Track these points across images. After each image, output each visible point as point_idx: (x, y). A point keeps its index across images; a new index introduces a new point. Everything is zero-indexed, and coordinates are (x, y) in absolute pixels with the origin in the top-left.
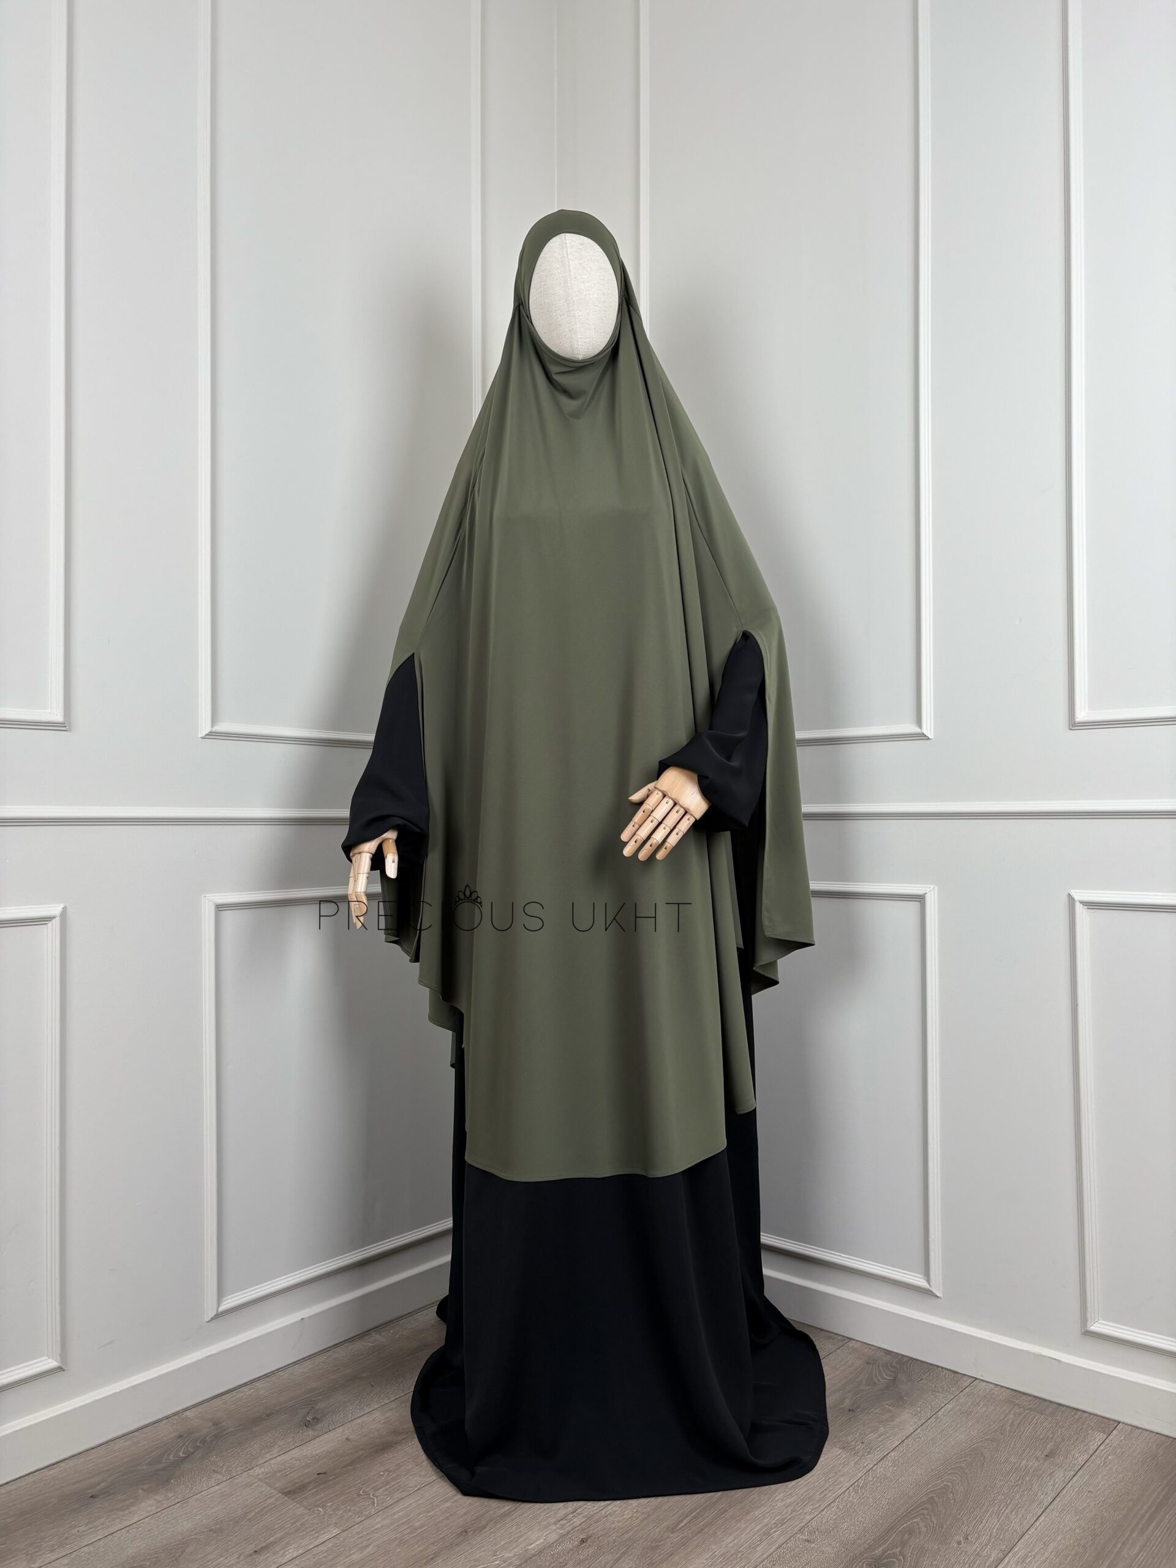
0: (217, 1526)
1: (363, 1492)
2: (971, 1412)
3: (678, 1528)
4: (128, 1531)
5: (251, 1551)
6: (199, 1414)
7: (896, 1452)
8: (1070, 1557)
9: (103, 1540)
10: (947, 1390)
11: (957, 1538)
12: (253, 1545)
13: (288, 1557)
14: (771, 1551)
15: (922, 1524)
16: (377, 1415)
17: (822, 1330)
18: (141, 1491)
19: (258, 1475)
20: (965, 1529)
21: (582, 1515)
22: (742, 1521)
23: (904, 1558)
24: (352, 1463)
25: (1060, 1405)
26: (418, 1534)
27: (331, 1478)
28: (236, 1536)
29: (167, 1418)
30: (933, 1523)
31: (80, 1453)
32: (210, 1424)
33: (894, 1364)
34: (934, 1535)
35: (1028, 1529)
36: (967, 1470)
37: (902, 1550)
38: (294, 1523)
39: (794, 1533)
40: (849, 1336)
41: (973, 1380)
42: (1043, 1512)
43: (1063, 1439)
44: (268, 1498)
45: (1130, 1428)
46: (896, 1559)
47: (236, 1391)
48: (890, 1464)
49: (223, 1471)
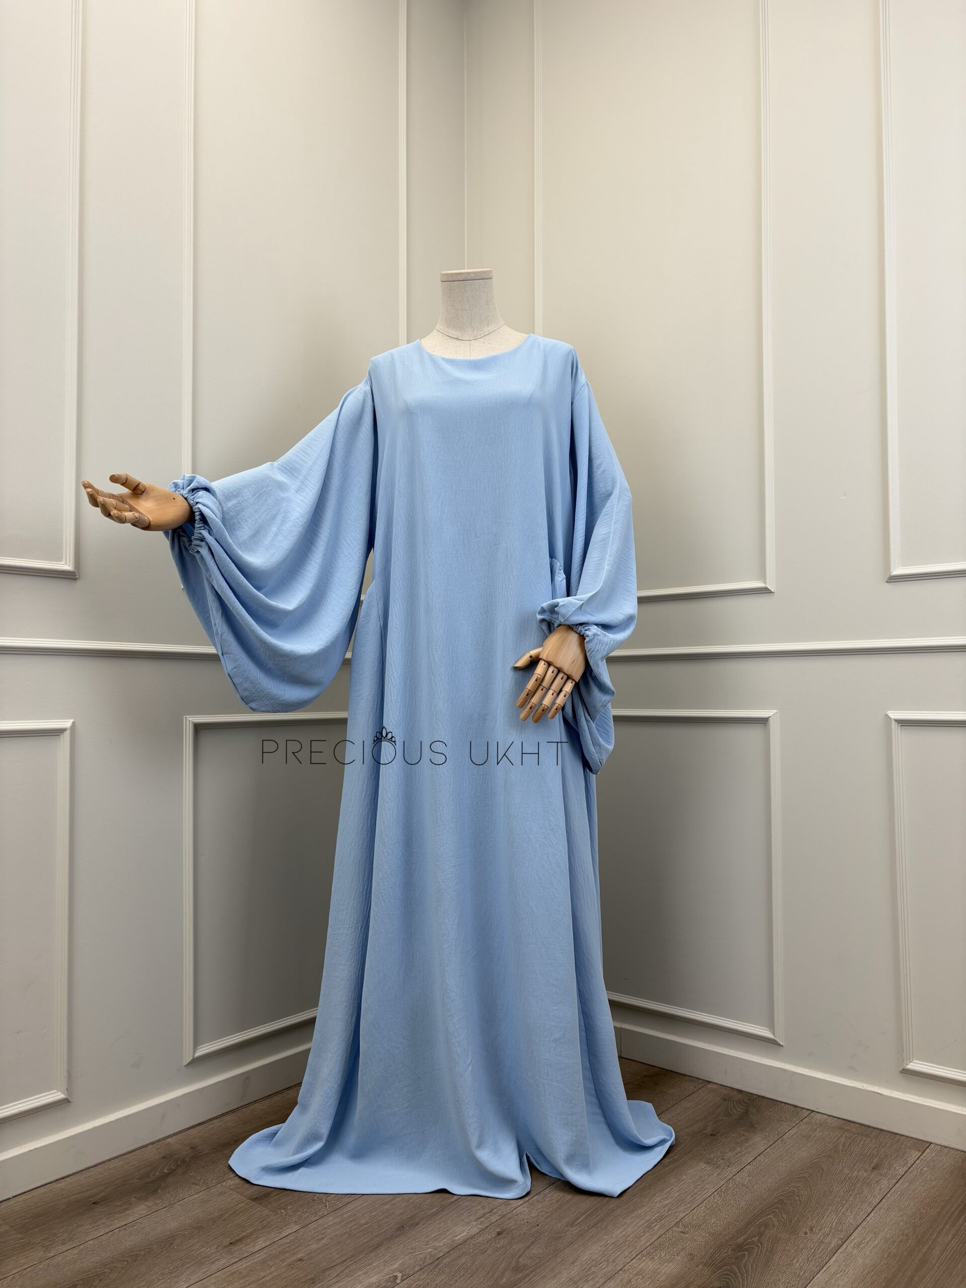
0: (198, 1225)
2: (810, 1136)
3: (576, 1223)
4: (126, 1229)
5: (228, 1243)
6: (179, 1140)
7: (751, 1166)
8: (897, 1242)
9: (104, 1235)
10: (790, 1120)
11: (804, 1230)
12: (229, 1239)
13: (257, 1248)
14: (653, 1240)
15: (774, 1219)
17: (685, 1075)
18: (134, 1199)
19: (230, 1186)
20: (810, 1223)
21: (497, 1214)
22: (629, 1218)
23: (762, 1245)
25: (881, 1130)
26: (364, 1229)
28: (214, 1232)
29: (152, 1143)
30: (784, 1219)
31: (82, 1171)
32: (188, 1148)
33: (745, 1100)
34: (785, 1228)
36: (809, 1179)
37: (759, 1239)
38: (262, 1221)
39: (671, 1226)
40: (707, 1080)
41: (810, 1112)
42: (873, 1210)
43: (886, 1156)
44: (239, 1203)
45: (940, 1147)
46: (755, 1245)
47: (208, 1123)
48: (746, 1175)
49: (201, 1183)
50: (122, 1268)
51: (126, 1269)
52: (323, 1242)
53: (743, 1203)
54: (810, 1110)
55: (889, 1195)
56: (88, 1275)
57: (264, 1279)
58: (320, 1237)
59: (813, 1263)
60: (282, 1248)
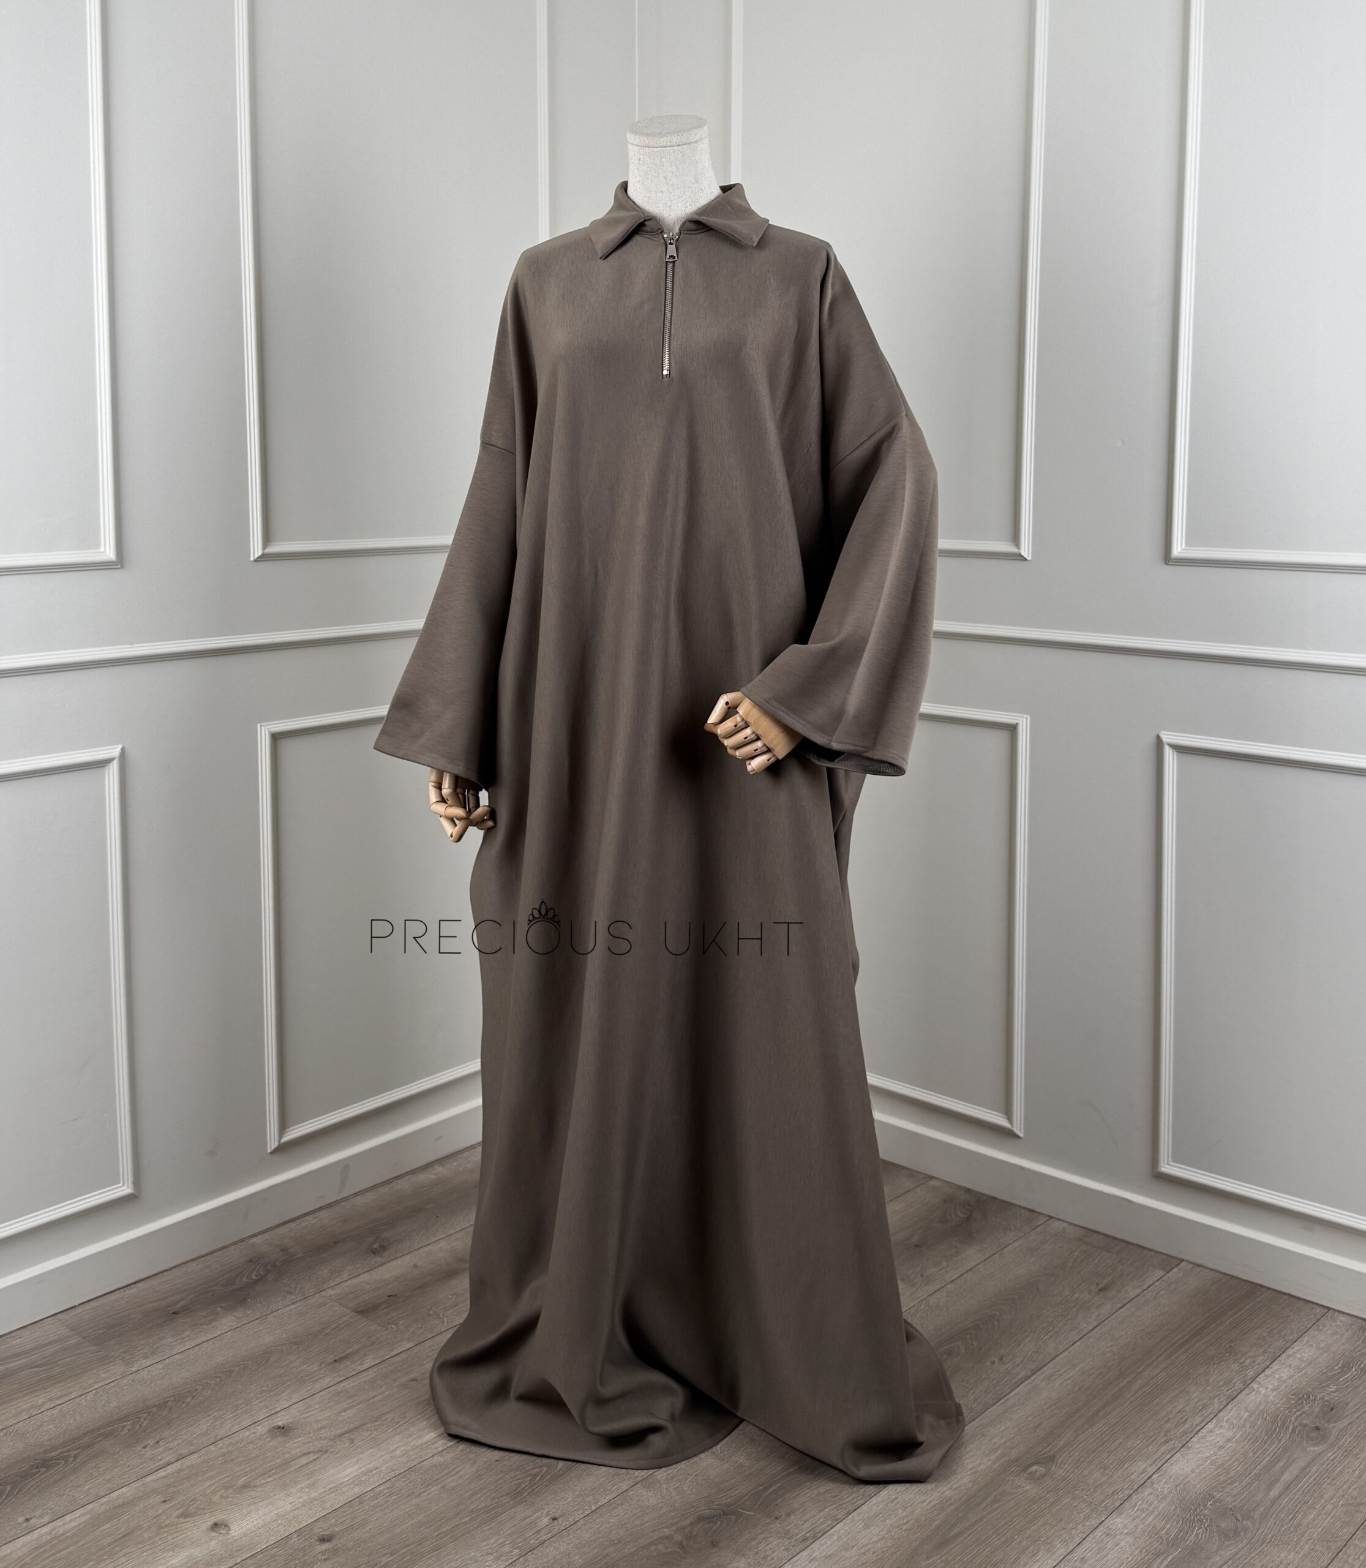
0: (298, 1340)
1: (433, 1312)
2: (1037, 1249)
4: (214, 1343)
5: (332, 1360)
6: (266, 1240)
7: (953, 1284)
8: (1094, 1375)
9: (190, 1351)
10: (1019, 1227)
11: (993, 1359)
12: (332, 1356)
13: (366, 1365)
15: (961, 1346)
16: (443, 1244)
17: (902, 1168)
18: (219, 1309)
19: (330, 1296)
20: (1002, 1351)
24: (422, 1286)
25: (1128, 1243)
27: (402, 1300)
28: (316, 1348)
29: (235, 1243)
31: (156, 1275)
32: (278, 1250)
33: (972, 1202)
34: (971, 1356)
35: (1060, 1354)
36: (1018, 1301)
38: (370, 1337)
40: (931, 1174)
41: (1048, 1218)
42: (1080, 1338)
43: (1122, 1275)
44: (342, 1317)
45: (1191, 1265)
47: (300, 1220)
48: (944, 1295)
49: (296, 1292)
50: (216, 1385)
51: (220, 1386)
54: (1049, 1216)
55: (1106, 1322)
56: (179, 1391)
57: (374, 1399)
59: (990, 1395)
60: (393, 1367)
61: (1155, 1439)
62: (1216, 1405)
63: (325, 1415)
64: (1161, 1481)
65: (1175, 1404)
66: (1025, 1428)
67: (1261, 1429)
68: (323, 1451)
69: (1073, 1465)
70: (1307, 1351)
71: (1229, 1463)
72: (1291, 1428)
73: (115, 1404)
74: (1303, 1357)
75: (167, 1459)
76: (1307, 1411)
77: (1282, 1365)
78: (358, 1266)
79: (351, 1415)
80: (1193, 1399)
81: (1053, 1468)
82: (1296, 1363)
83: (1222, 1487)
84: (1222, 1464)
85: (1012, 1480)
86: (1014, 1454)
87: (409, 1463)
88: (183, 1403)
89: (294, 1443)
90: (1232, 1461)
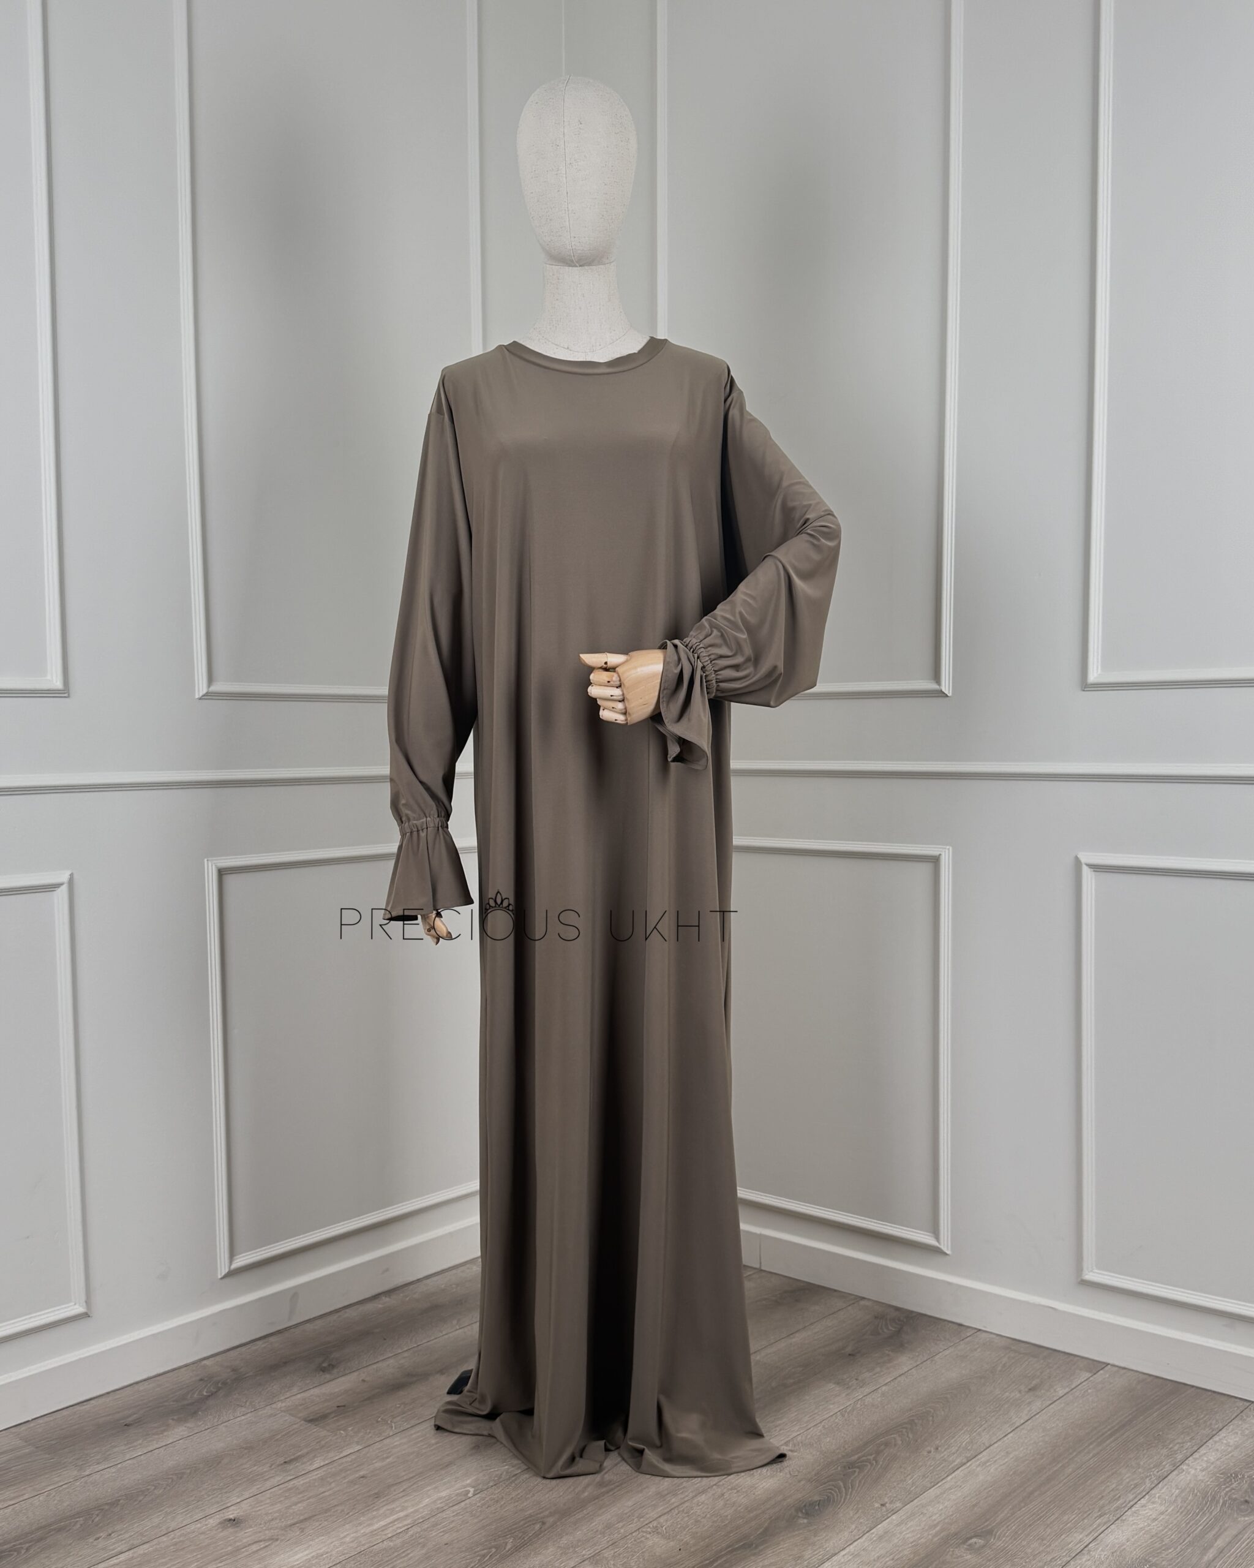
0: (248, 1445)
1: (381, 1419)
2: (967, 1356)
4: (166, 1449)
5: (282, 1462)
6: (218, 1362)
7: (886, 1387)
9: (142, 1457)
10: (948, 1339)
11: (929, 1448)
12: (283, 1458)
13: (316, 1466)
15: (898, 1439)
16: (391, 1361)
17: (835, 1291)
18: (170, 1421)
19: (281, 1408)
20: (937, 1442)
23: (876, 1462)
24: (369, 1399)
25: (1055, 1350)
27: (351, 1409)
28: (266, 1452)
29: (186, 1366)
30: (908, 1436)
31: (108, 1393)
32: (229, 1370)
33: (901, 1317)
34: (907, 1447)
36: (950, 1400)
37: (875, 1457)
38: (320, 1442)
41: (976, 1331)
42: (1012, 1431)
43: (1050, 1377)
44: (292, 1425)
45: (1117, 1368)
46: (870, 1463)
48: (879, 1395)
49: (248, 1404)
50: (167, 1485)
51: (172, 1486)
52: (388, 1460)
53: (867, 1423)
54: (976, 1329)
55: (1037, 1416)
57: (323, 1495)
58: (385, 1456)
59: (927, 1480)
60: (342, 1466)
61: (1089, 1514)
62: (1148, 1485)
63: (275, 1510)
64: (1097, 1549)
65: (1108, 1483)
66: (962, 1507)
67: (1192, 1503)
68: (274, 1539)
69: (1011, 1538)
70: (1233, 1437)
71: (1163, 1533)
72: (1221, 1501)
73: (68, 1503)
74: (1229, 1443)
75: (119, 1548)
76: (1236, 1487)
77: (1211, 1448)
78: (308, 1382)
79: (302, 1508)
80: (1125, 1479)
81: (992, 1540)
82: (1223, 1447)
83: (1158, 1553)
84: (1157, 1534)
85: (953, 1551)
86: (953, 1529)
87: (358, 1548)
88: (136, 1500)
89: (246, 1533)
90: (1166, 1530)
